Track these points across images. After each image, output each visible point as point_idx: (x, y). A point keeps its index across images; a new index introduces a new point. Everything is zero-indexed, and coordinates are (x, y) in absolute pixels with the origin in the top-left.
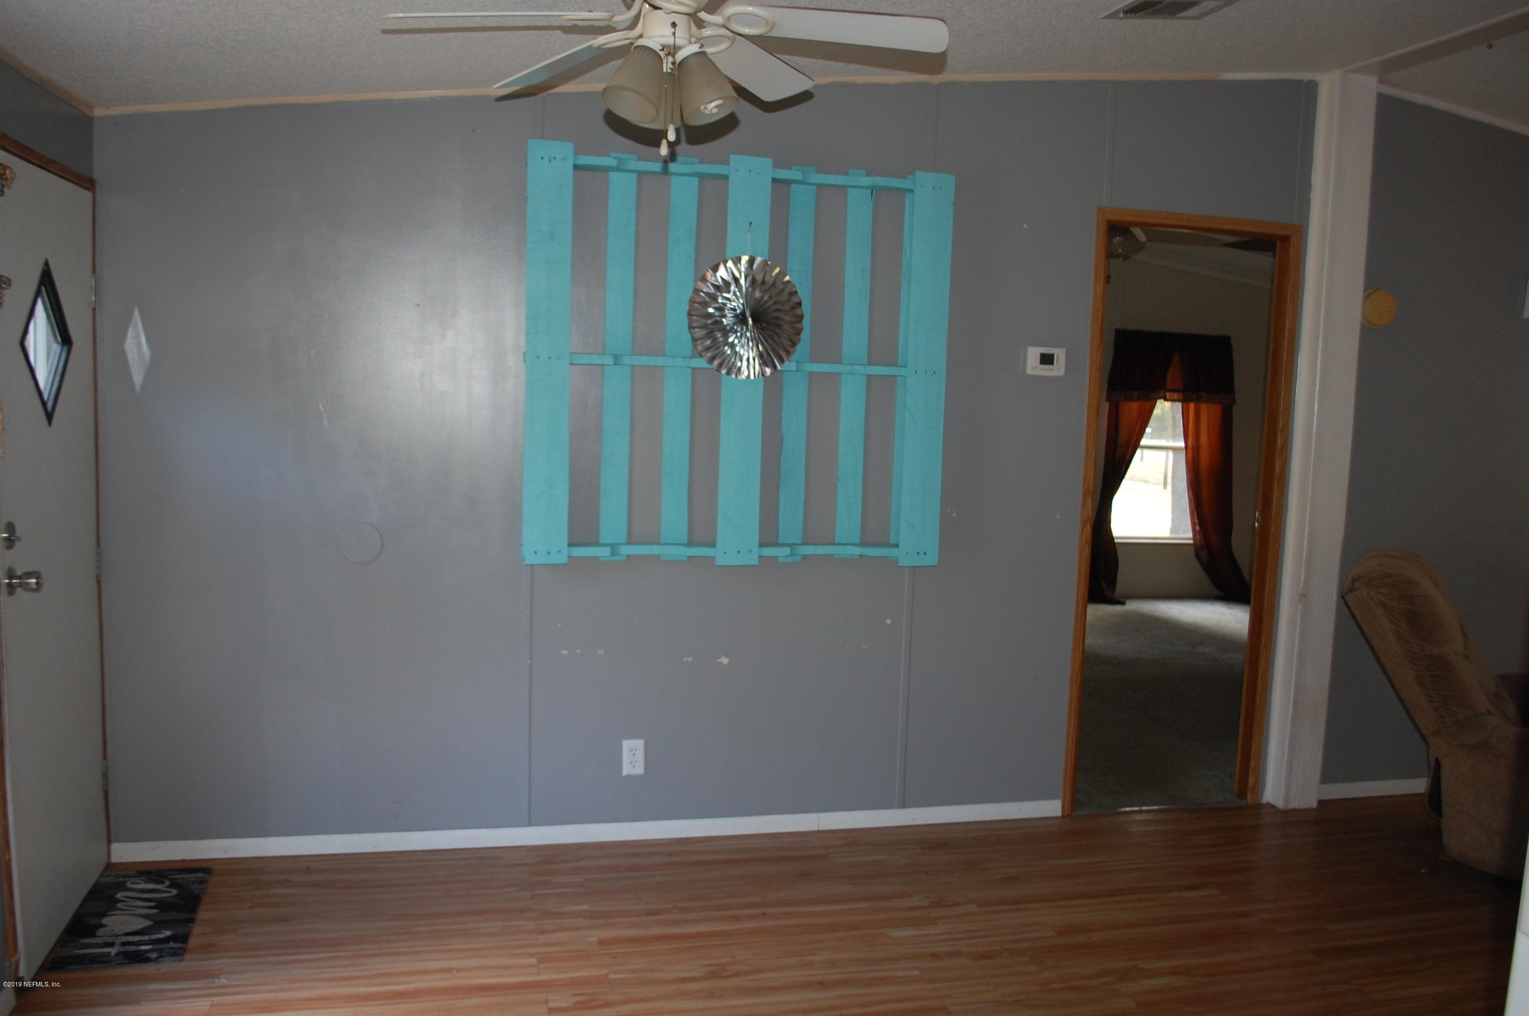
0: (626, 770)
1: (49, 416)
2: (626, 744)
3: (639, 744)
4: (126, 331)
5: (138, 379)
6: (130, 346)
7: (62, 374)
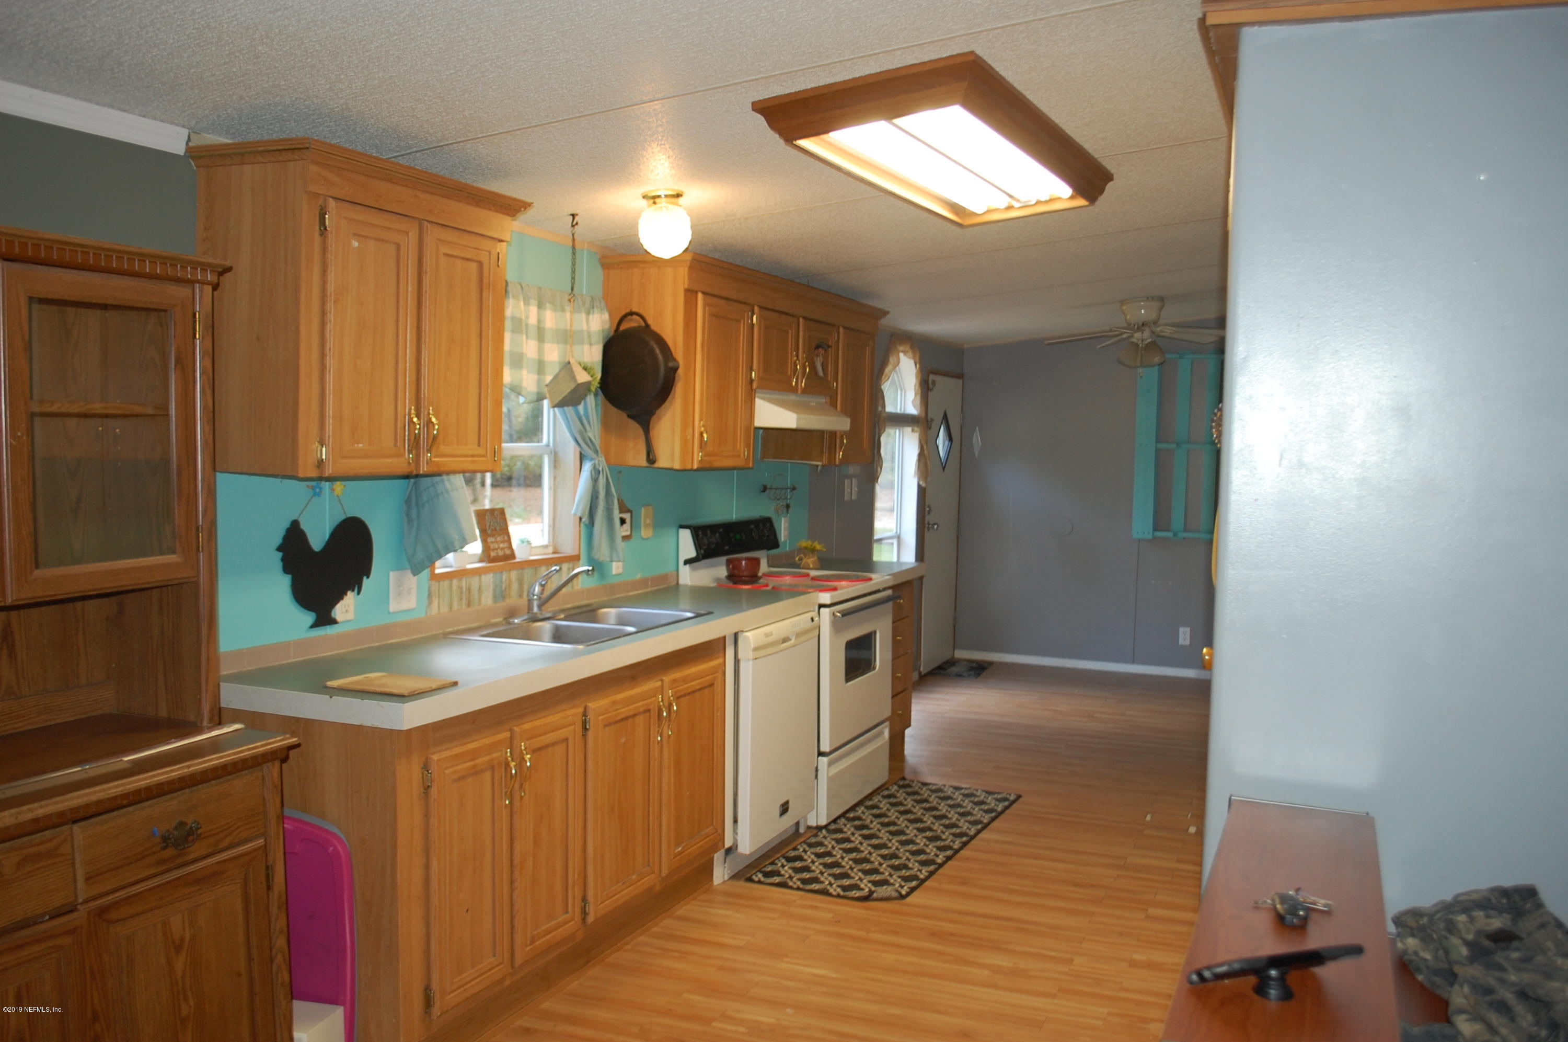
0: (1181, 642)
1: (944, 469)
2: (1181, 630)
3: (1188, 630)
4: (973, 435)
5: (977, 454)
6: (974, 439)
7: (948, 453)
